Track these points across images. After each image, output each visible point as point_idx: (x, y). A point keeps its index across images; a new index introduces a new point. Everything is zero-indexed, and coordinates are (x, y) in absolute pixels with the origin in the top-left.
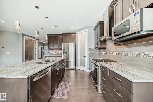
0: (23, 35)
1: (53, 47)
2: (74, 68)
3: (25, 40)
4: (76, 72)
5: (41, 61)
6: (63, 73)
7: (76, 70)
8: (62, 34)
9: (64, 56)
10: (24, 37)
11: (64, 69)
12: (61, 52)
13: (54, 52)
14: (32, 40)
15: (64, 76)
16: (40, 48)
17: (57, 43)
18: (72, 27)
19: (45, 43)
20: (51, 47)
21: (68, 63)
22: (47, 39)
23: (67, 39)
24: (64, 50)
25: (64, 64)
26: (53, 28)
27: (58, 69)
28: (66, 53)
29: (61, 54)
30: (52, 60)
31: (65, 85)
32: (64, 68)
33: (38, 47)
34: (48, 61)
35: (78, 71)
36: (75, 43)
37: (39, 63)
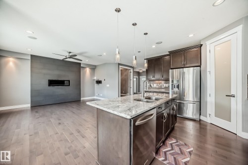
0: (119, 64)
1: (154, 77)
2: (196, 117)
3: (121, 70)
4: (201, 128)
5: (141, 98)
6: (173, 124)
7: (201, 122)
8: (168, 53)
9: (174, 93)
10: (120, 66)
11: (176, 116)
12: (167, 85)
13: (155, 85)
14: (127, 69)
15: (176, 128)
16: (135, 79)
17: (160, 70)
18: (191, 36)
19: (141, 71)
20: (151, 78)
21: (182, 105)
22: (146, 65)
23: (180, 60)
24: (173, 81)
25: (175, 106)
26: (154, 46)
27: (165, 115)
28: (178, 87)
29: (167, 88)
30: (154, 98)
31: (178, 146)
32: (175, 113)
33: (133, 78)
34: (149, 98)
35: (208, 128)
36: (200, 66)
37: (138, 100)
